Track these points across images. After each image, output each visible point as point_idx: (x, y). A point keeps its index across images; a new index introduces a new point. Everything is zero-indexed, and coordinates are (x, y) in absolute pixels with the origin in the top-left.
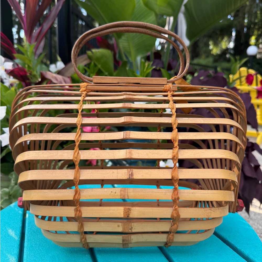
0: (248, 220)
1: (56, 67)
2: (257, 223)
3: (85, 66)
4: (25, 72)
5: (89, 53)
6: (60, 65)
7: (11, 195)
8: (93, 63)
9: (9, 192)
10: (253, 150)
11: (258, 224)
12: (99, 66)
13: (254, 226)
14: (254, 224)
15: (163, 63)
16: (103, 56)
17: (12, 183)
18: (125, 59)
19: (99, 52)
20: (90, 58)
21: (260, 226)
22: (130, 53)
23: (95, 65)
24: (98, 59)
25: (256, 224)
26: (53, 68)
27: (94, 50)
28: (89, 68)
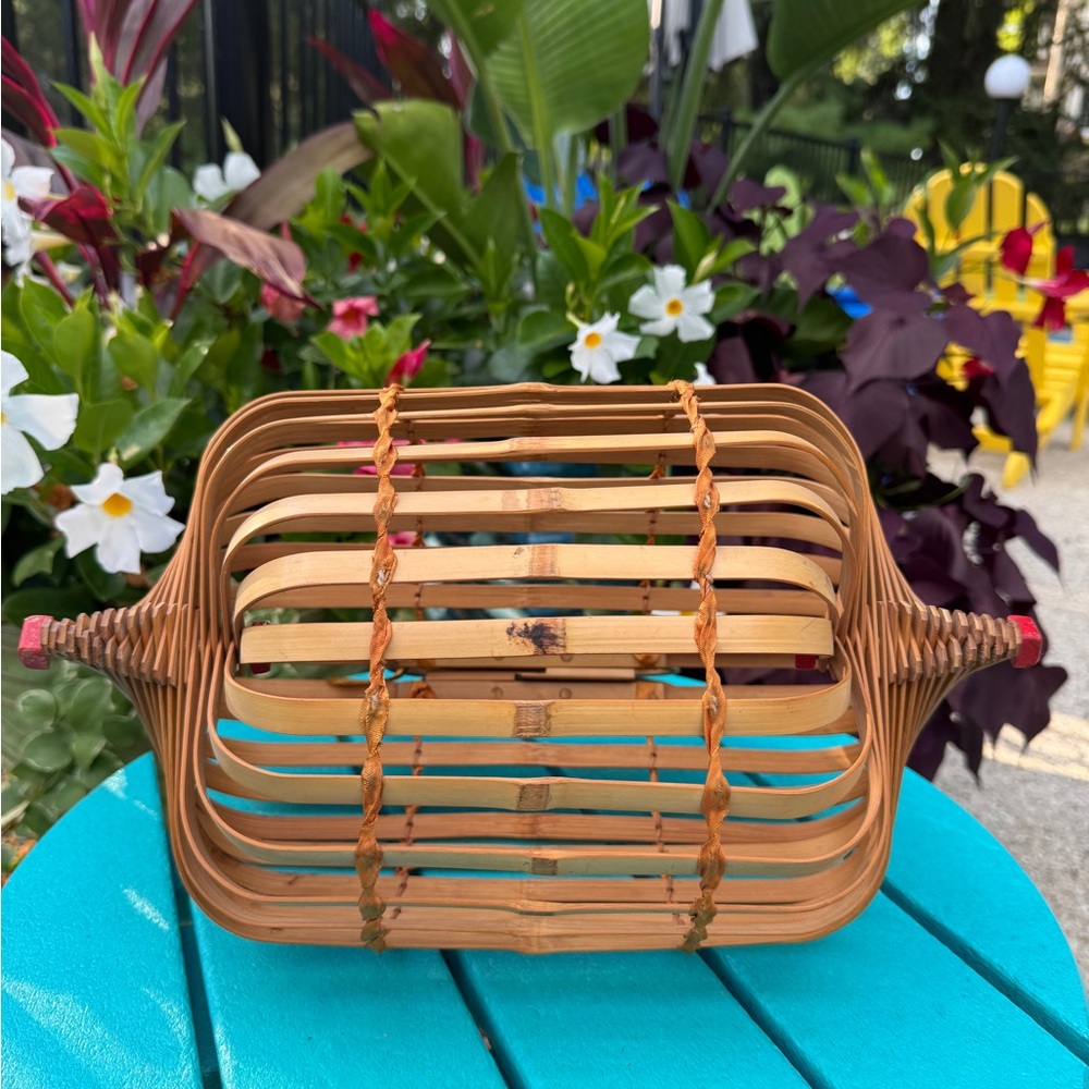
0: (966, 790)
1: (223, 177)
2: (998, 801)
3: (349, 176)
4: (102, 206)
5: (363, 117)
6: (241, 168)
7: (63, 718)
8: (381, 167)
9: (57, 706)
10: (1011, 536)
11: (1000, 804)
12: (411, 182)
13: (987, 816)
14: (987, 807)
15: (665, 159)
16: (420, 131)
17: (66, 671)
18: (508, 144)
19: (402, 113)
20: (365, 139)
21: (1008, 812)
22: (526, 111)
23: (394, 178)
24: (401, 145)
25: (994, 806)
26: (208, 180)
27: (382, 108)
28: (364, 186)
